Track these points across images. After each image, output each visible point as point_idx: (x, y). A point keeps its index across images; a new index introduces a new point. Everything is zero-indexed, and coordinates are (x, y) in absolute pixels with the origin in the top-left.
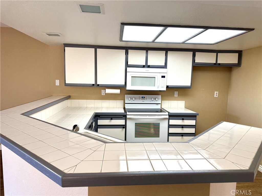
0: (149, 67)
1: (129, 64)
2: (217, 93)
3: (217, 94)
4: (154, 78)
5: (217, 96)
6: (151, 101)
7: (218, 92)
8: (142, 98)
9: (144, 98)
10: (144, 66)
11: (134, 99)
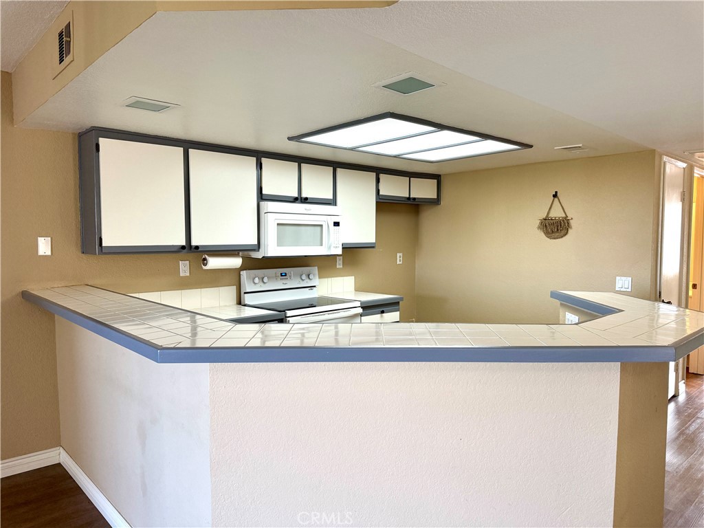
0: (305, 200)
1: (264, 192)
2: (400, 257)
3: (401, 259)
4: (319, 228)
5: (401, 263)
6: (299, 283)
7: (401, 254)
8: (282, 276)
9: (286, 275)
10: (295, 200)
11: (266, 280)
